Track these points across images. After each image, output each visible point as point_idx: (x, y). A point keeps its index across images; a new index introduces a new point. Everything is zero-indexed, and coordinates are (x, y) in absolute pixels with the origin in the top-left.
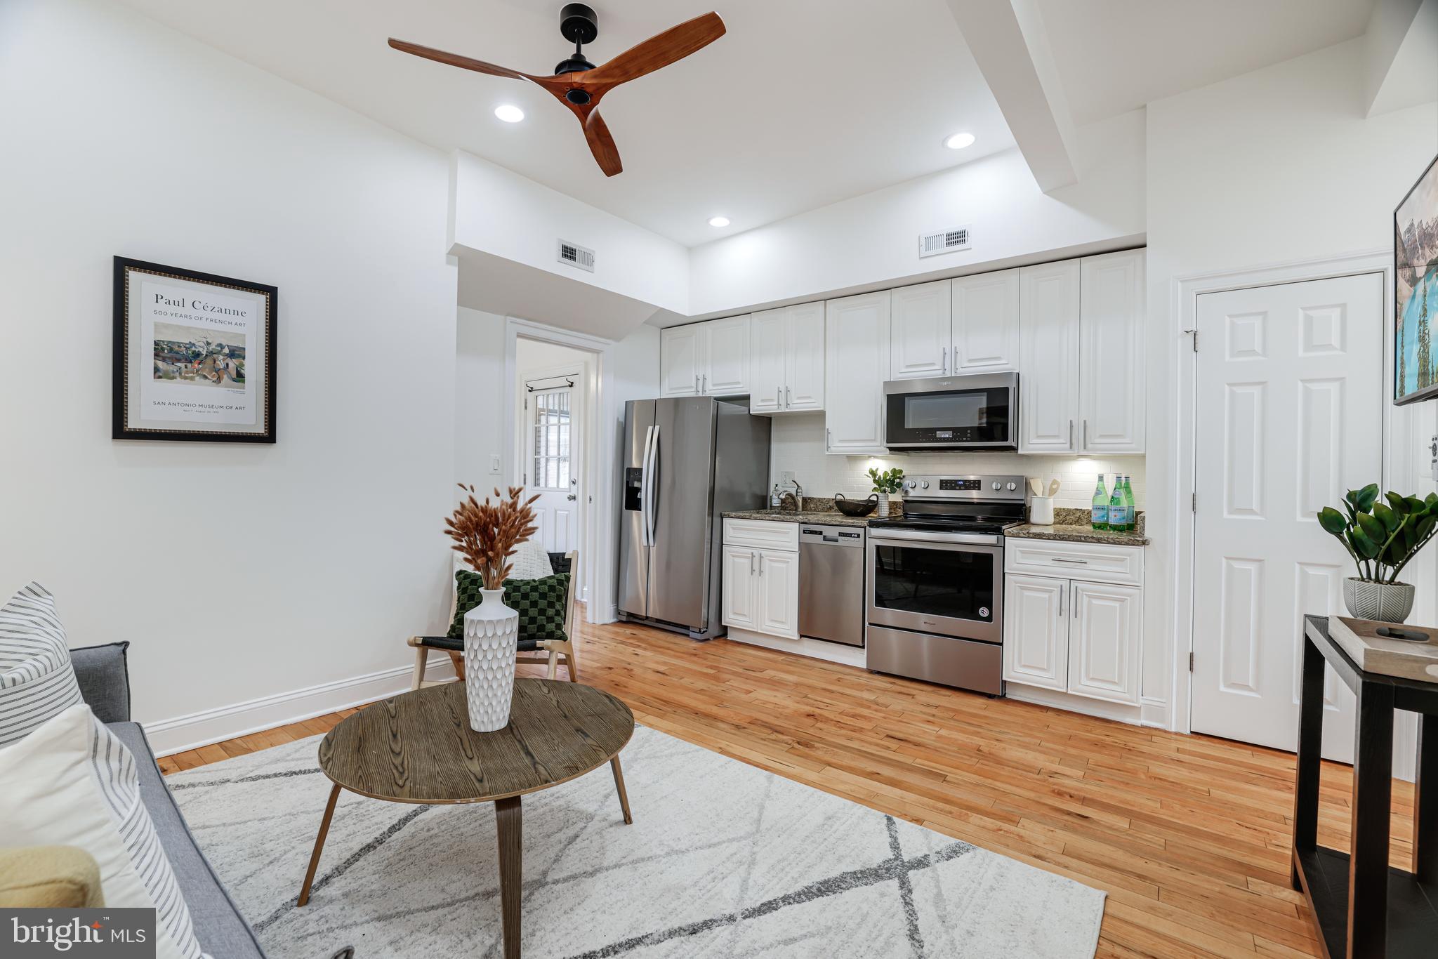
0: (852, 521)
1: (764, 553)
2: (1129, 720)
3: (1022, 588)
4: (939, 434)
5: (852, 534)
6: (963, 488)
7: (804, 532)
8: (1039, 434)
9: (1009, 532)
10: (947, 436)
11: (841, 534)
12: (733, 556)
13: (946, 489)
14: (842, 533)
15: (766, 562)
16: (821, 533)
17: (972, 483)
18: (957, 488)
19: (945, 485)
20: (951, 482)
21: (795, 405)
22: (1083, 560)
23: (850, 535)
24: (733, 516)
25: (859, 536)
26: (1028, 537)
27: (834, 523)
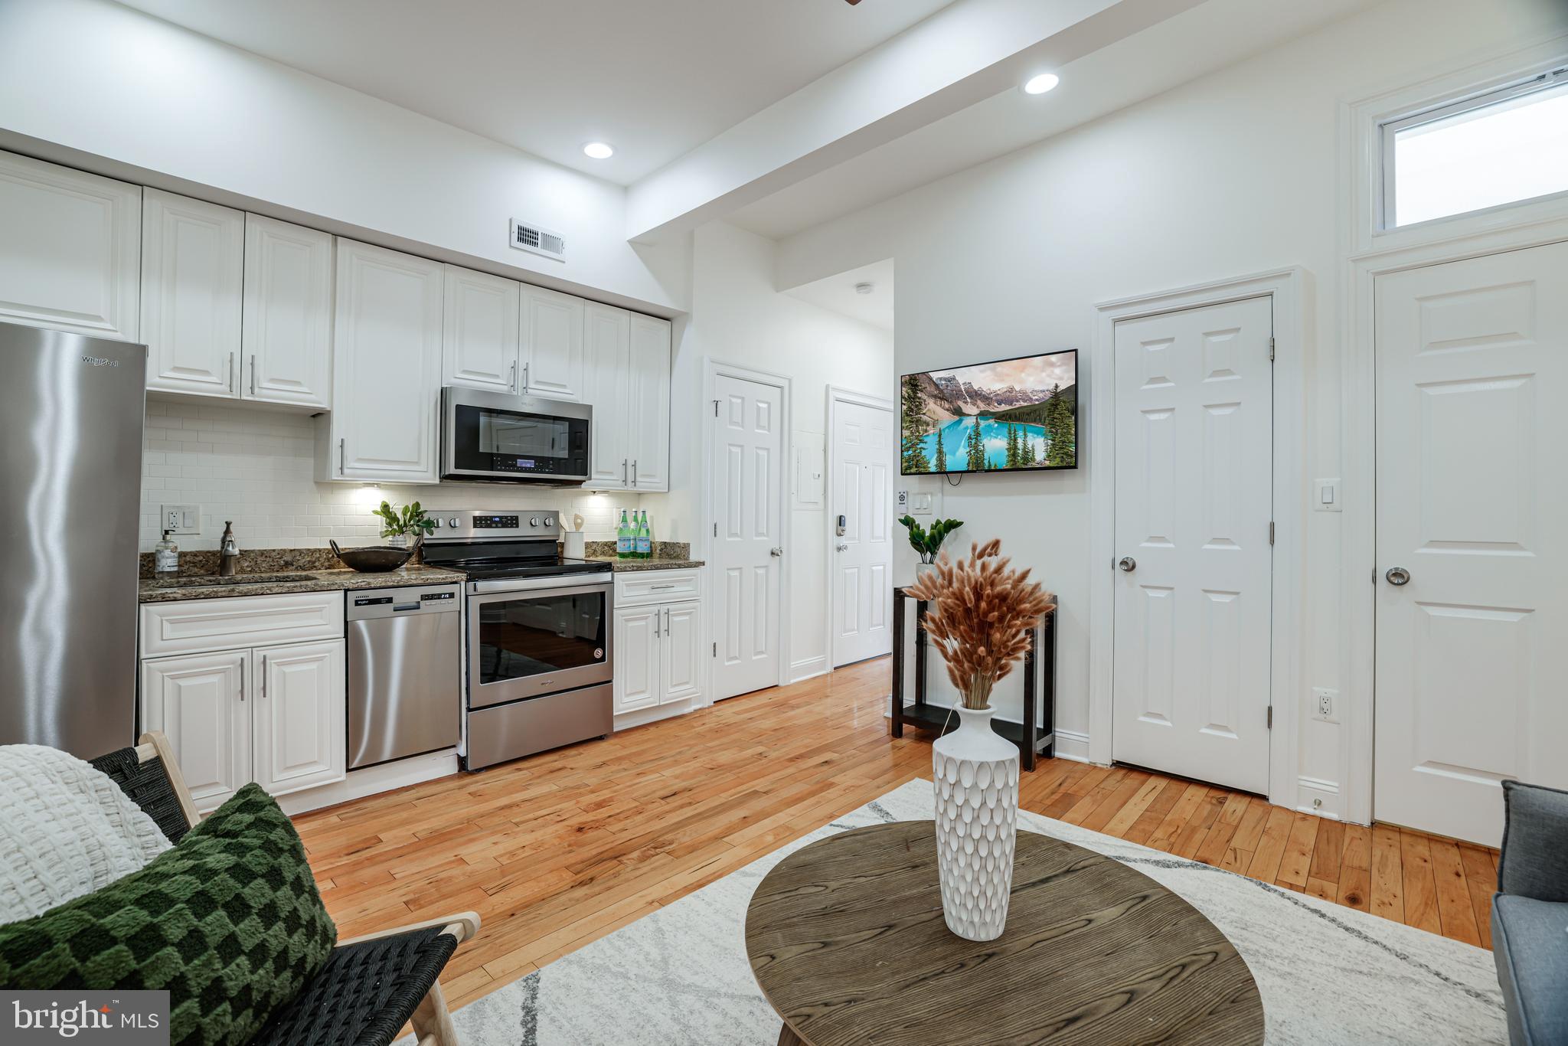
0: (444, 576)
1: (268, 653)
2: (687, 710)
3: (626, 620)
4: (520, 462)
5: (441, 594)
6: (500, 525)
7: (357, 603)
8: (599, 470)
9: (618, 567)
10: (529, 466)
11: (425, 597)
12: (173, 678)
13: (481, 527)
14: (426, 595)
15: (273, 671)
16: (390, 600)
17: (509, 520)
18: (494, 525)
19: (479, 522)
20: (486, 518)
21: (265, 392)
22: (671, 585)
23: (439, 596)
24: (178, 596)
25: (452, 595)
26: (633, 570)
27: (415, 582)
